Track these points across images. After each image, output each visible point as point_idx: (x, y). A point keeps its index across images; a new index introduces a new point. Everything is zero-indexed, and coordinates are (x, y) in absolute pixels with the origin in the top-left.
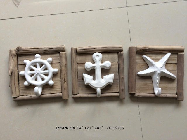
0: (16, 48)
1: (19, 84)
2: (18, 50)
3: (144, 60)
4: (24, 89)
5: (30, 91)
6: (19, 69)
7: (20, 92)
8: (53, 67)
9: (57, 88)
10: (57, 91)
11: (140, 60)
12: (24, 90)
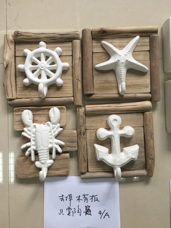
0: (14, 33)
1: (16, 82)
2: (17, 34)
3: (103, 48)
4: (23, 89)
5: (31, 93)
6: (17, 62)
7: (18, 93)
8: (63, 61)
9: (67, 90)
10: (67, 93)
11: (98, 49)
12: (23, 91)
